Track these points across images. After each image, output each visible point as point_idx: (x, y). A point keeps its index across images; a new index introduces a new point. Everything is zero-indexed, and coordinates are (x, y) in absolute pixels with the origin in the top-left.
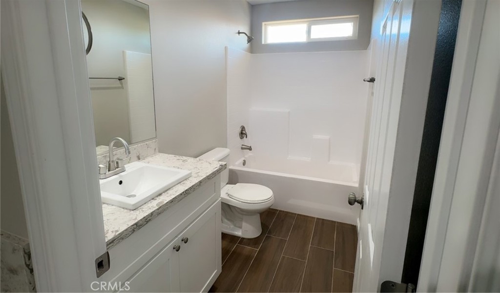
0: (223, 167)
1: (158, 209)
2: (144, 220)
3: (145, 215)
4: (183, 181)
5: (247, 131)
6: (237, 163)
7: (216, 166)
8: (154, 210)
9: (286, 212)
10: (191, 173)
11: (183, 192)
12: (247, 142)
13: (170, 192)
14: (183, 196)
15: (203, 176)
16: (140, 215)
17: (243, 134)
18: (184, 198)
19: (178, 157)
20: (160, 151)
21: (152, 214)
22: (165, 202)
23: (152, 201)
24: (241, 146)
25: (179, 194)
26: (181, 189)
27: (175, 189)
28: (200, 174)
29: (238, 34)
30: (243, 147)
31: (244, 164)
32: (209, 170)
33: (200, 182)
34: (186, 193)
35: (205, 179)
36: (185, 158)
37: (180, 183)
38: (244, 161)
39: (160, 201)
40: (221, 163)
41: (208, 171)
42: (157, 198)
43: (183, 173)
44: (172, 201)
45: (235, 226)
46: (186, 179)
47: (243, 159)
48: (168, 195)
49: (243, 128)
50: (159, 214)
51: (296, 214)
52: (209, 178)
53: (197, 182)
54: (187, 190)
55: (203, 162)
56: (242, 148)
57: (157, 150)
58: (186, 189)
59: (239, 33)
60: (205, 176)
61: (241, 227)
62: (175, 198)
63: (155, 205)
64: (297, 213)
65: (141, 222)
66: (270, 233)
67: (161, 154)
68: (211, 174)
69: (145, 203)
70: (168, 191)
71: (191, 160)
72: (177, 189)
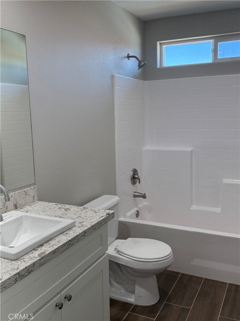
0: (110, 217)
1: (40, 260)
2: (26, 271)
3: (28, 264)
4: (66, 231)
5: (140, 174)
6: (128, 214)
7: (101, 215)
8: (36, 260)
9: (189, 275)
10: (75, 222)
11: (66, 243)
12: (140, 188)
13: (52, 242)
14: (66, 247)
15: (88, 225)
16: (22, 265)
17: (135, 179)
18: (67, 249)
19: (59, 205)
20: (40, 199)
21: (34, 264)
22: (48, 252)
23: (33, 251)
24: (133, 193)
25: (62, 244)
26: (64, 239)
27: (57, 239)
28: (84, 224)
29: (127, 59)
30: (136, 194)
31: (137, 215)
32: (96, 219)
33: (85, 232)
34: (69, 244)
35: (90, 229)
36: (67, 206)
37: (63, 233)
38: (138, 211)
39: (42, 251)
40: (108, 211)
41: (93, 220)
42: (39, 249)
43: (66, 222)
44: (54, 252)
45: (127, 290)
46: (69, 229)
47: (136, 209)
48: (50, 245)
49: (135, 172)
50: (41, 265)
51: (202, 278)
52: (94, 227)
53: (81, 232)
54: (70, 241)
55: (87, 210)
56: (135, 196)
57: (36, 198)
58: (69, 239)
59: (129, 57)
60: (90, 226)
61: (133, 292)
62: (58, 249)
63: (36, 255)
64: (204, 277)
65: (23, 272)
66: (169, 300)
67: (40, 203)
68: (97, 223)
69: (26, 254)
70: (50, 242)
71: (73, 208)
72: (59, 239)
